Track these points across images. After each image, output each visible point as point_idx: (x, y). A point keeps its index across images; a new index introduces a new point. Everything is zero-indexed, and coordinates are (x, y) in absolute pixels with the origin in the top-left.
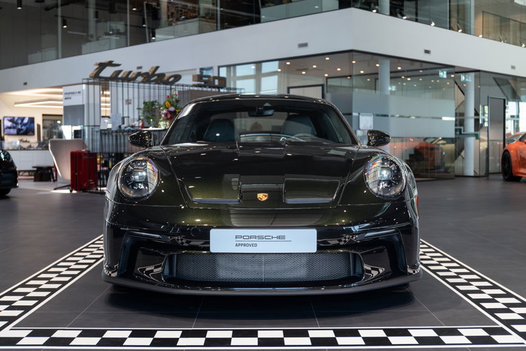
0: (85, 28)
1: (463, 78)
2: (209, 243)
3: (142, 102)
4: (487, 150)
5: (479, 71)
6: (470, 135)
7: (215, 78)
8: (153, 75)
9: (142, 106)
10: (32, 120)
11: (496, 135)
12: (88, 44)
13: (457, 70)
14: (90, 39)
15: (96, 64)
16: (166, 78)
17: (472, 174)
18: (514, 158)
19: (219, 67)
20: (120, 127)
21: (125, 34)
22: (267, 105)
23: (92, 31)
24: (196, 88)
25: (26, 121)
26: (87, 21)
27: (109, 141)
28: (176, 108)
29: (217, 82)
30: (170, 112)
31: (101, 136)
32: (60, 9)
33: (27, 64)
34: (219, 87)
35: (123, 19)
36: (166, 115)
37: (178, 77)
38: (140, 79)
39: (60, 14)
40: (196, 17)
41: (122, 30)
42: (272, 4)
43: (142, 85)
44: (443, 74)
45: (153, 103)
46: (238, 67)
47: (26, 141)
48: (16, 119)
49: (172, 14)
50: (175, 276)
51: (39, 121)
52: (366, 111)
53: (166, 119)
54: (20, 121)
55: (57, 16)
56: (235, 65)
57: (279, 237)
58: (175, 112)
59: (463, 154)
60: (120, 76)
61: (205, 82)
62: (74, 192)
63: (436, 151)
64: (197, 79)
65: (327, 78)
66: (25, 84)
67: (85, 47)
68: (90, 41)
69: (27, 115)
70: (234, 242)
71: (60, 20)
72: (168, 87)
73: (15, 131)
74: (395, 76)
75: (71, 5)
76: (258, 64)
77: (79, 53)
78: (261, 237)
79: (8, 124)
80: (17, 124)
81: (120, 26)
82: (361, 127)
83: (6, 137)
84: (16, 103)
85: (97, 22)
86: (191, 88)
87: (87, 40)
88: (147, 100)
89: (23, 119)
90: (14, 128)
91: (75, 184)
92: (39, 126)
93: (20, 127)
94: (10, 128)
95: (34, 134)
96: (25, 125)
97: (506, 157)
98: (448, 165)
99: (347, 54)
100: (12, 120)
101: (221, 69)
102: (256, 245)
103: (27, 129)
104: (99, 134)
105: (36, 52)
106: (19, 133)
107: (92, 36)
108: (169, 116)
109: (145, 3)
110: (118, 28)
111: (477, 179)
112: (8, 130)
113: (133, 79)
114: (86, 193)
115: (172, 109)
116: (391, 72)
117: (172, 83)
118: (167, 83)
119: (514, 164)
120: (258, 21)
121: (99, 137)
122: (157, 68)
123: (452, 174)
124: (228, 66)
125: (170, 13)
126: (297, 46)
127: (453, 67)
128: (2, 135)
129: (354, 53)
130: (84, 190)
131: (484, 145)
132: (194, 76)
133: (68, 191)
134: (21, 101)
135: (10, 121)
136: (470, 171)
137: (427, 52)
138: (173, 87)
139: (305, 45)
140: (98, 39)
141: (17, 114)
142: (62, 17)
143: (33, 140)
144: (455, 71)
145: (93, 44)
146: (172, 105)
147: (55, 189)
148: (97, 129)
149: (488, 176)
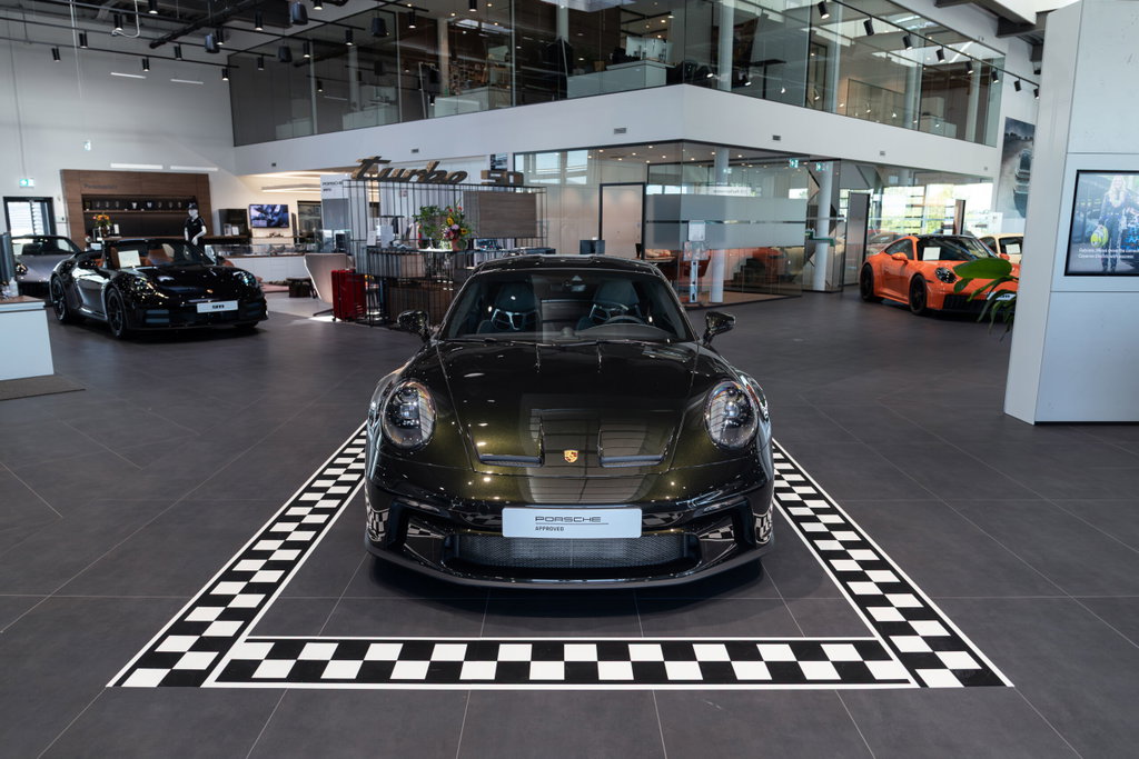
0: (346, 92)
1: (819, 167)
2: (501, 518)
3: (418, 208)
4: (844, 255)
5: (840, 159)
6: (824, 240)
7: (510, 173)
8: (432, 172)
9: (418, 213)
10: (285, 208)
11: (856, 237)
12: (350, 115)
13: (811, 158)
14: (353, 108)
15: (359, 161)
16: (447, 177)
17: (823, 289)
18: (876, 273)
19: (514, 155)
20: (391, 243)
21: (395, 103)
22: (577, 278)
23: (354, 98)
24: (486, 188)
25: (277, 210)
26: (348, 82)
27: (378, 261)
28: (461, 225)
29: (512, 179)
30: (454, 231)
31: (368, 254)
32: (312, 66)
33: (275, 139)
34: (515, 186)
35: (393, 84)
36: (448, 234)
37: (462, 175)
38: (415, 178)
39: (312, 74)
40: (485, 85)
41: (392, 98)
42: (581, 71)
43: (417, 186)
44: (794, 163)
45: (432, 209)
46: (538, 155)
47: (279, 236)
48: (265, 208)
49: (455, 77)
50: (457, 555)
51: (293, 209)
52: (697, 219)
53: (448, 238)
54: (270, 211)
55: (309, 76)
56: (534, 153)
57: (592, 519)
58: (459, 231)
59: (812, 259)
60: (389, 176)
61: (497, 179)
62: (338, 320)
63: (779, 260)
64: (486, 176)
65: (649, 165)
66: (274, 165)
67: (347, 119)
68: (352, 111)
69: (278, 202)
70: (534, 524)
71: (313, 80)
72: (451, 187)
73: (264, 223)
74: (734, 163)
75: (327, 61)
76: (564, 152)
77: (340, 128)
78: (568, 519)
79: (257, 214)
80: (266, 213)
81: (389, 92)
82: (691, 238)
83: (254, 231)
84: (264, 188)
85: (360, 85)
86: (480, 188)
87: (349, 108)
88: (425, 205)
89: (274, 207)
90: (263, 219)
91: (338, 309)
92: (293, 215)
93: (270, 217)
94: (258, 219)
95: (288, 227)
96: (277, 214)
97: (867, 271)
98: (793, 273)
99: (674, 144)
100: (260, 209)
101: (517, 157)
102: (562, 529)
103: (280, 219)
104: (365, 251)
105: (285, 123)
106: (270, 225)
107: (355, 105)
108: (452, 236)
109: (420, 63)
110: (388, 95)
111: (828, 295)
112: (256, 222)
113: (406, 180)
114: (353, 323)
115: (456, 227)
116: (730, 160)
117: (455, 183)
118: (450, 182)
119: (876, 281)
120: (564, 96)
121: (365, 254)
122: (437, 163)
123: (798, 286)
124: (526, 154)
125: (452, 76)
126: (612, 131)
127: (808, 156)
128: (249, 227)
129: (685, 144)
130: (350, 320)
131: (839, 249)
132: (483, 172)
133: (329, 319)
134: (270, 185)
135: (258, 210)
136: (821, 286)
137: (776, 138)
138: (457, 187)
139: (622, 131)
140: (362, 110)
141: (265, 201)
142: (316, 77)
143: (288, 233)
144: (808, 160)
145: (356, 116)
146: (456, 222)
147: (315, 315)
148: (362, 245)
149: (842, 291)
